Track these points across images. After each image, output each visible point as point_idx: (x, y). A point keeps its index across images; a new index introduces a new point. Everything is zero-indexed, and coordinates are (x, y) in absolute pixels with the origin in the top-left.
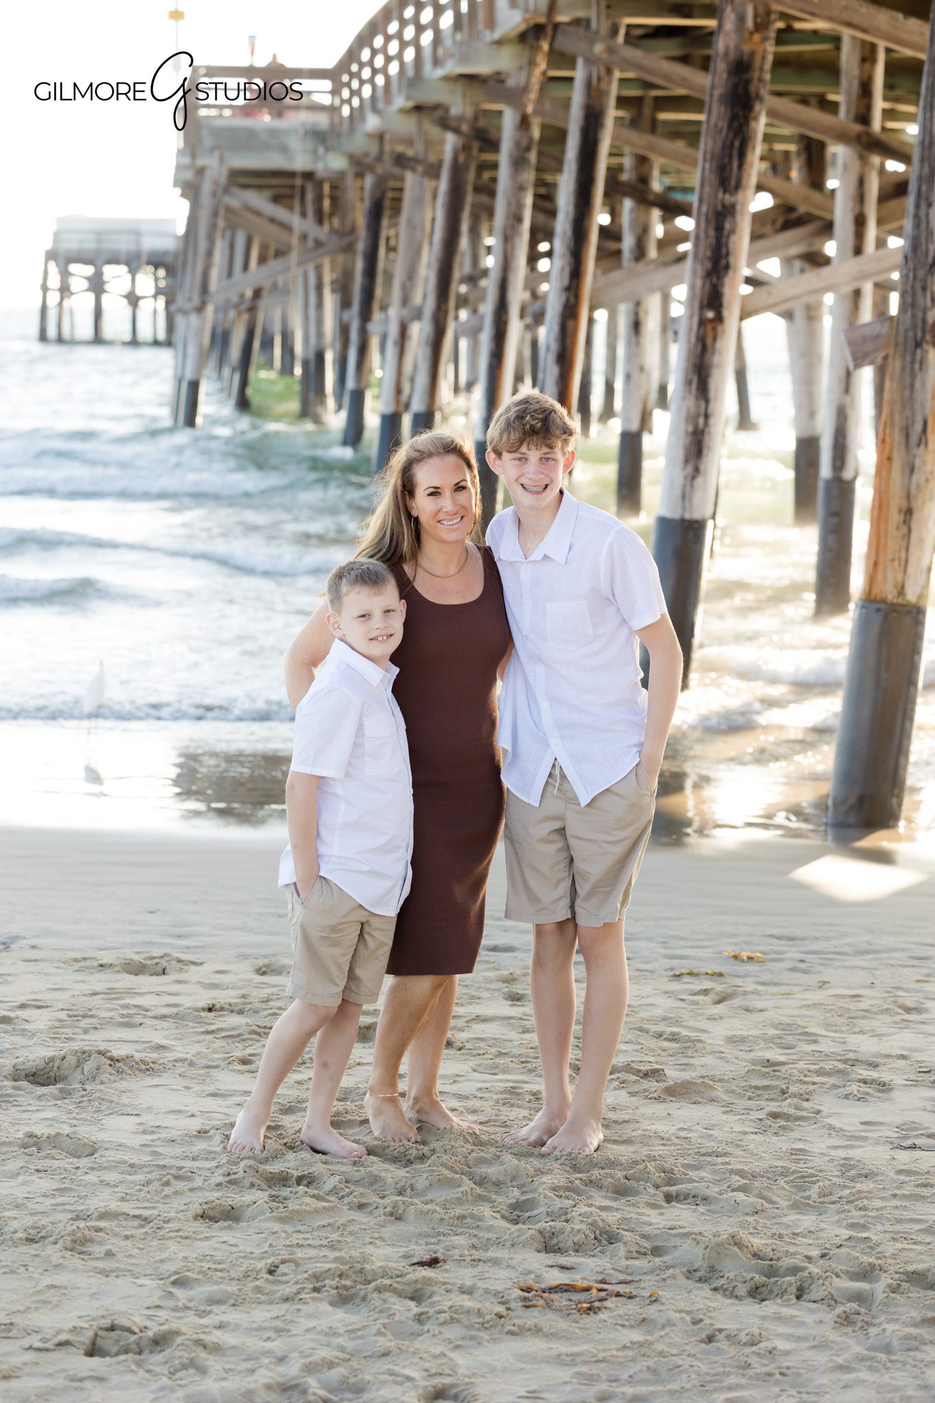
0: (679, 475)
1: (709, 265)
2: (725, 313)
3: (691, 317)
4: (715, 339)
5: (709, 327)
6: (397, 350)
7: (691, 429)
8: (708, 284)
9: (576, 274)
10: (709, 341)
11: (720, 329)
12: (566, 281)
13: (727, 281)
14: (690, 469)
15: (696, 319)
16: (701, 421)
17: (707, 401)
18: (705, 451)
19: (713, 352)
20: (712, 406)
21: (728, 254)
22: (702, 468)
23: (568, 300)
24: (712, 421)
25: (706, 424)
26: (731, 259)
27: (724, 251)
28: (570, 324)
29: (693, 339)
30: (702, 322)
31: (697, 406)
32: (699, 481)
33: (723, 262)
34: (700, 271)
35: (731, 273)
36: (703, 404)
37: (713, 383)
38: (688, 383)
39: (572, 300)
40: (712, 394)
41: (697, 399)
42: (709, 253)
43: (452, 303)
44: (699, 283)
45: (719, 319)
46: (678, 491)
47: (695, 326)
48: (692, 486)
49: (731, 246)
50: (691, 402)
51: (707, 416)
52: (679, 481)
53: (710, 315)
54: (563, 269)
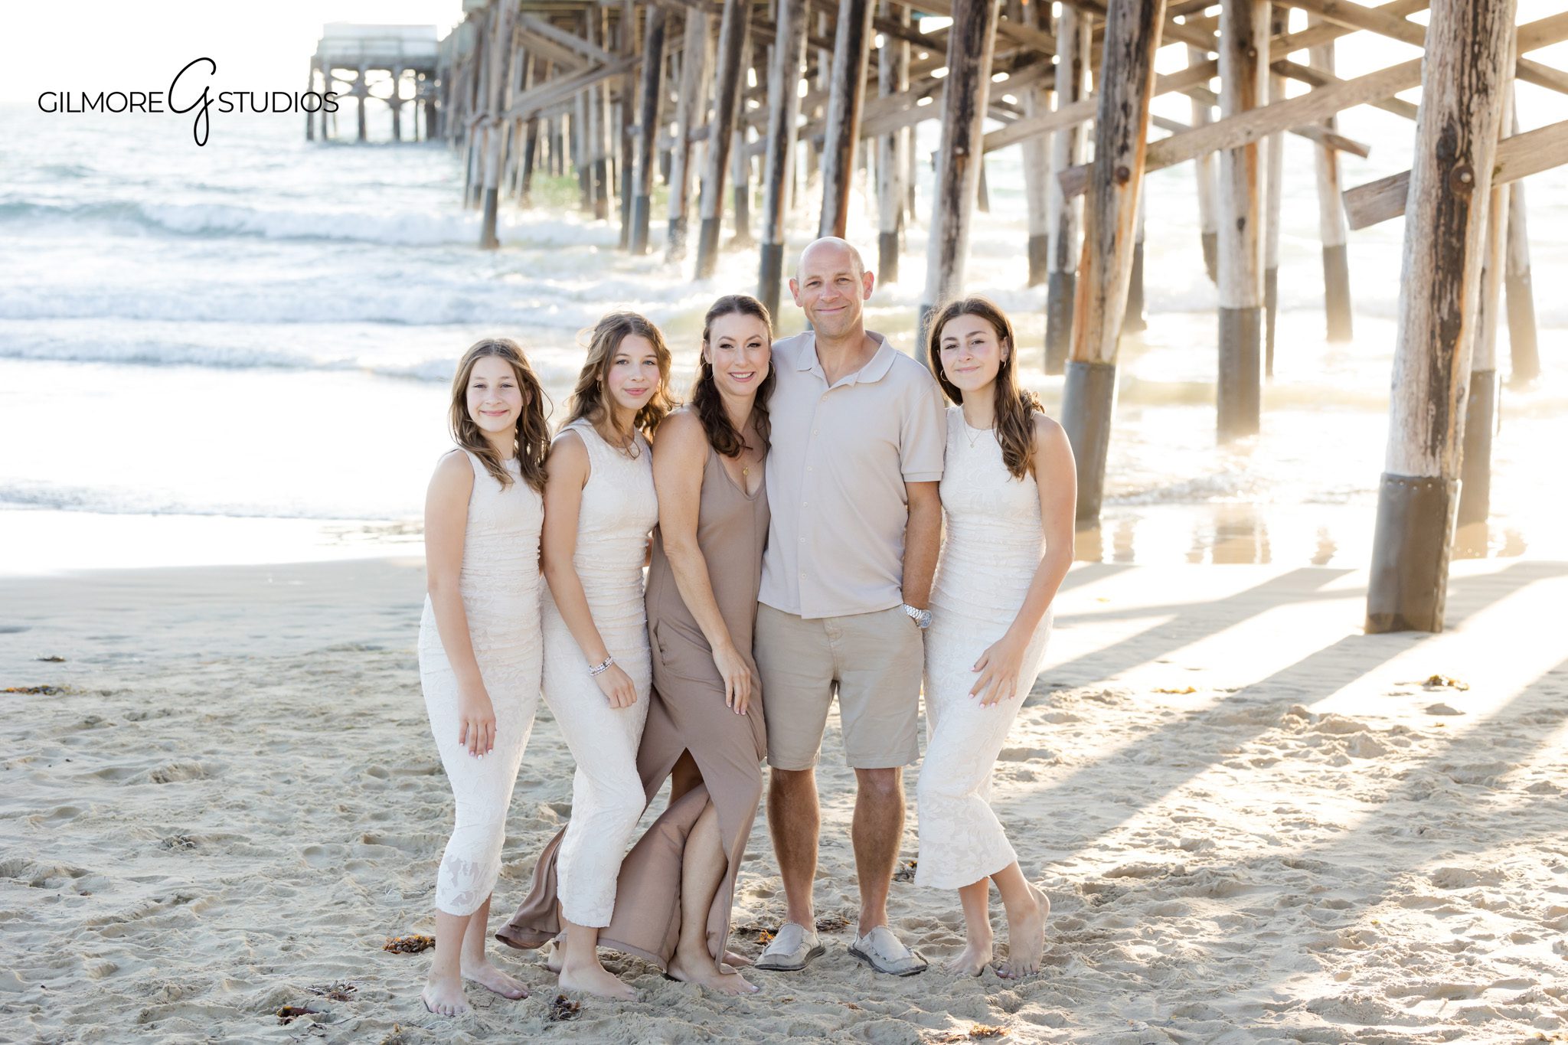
0: (938, 273)
1: (958, 113)
2: (971, 149)
3: (945, 152)
4: (963, 168)
5: (959, 161)
6: (682, 163)
7: (946, 237)
8: (958, 130)
9: (849, 110)
10: (959, 171)
11: (967, 162)
12: (841, 116)
13: (972, 125)
14: (945, 269)
15: (949, 155)
16: (954, 232)
17: (958, 216)
18: (957, 255)
19: (962, 179)
20: (962, 220)
21: (972, 105)
22: (955, 267)
23: (843, 131)
24: (962, 231)
25: (958, 234)
26: (975, 109)
27: (969, 103)
28: (845, 151)
29: (947, 168)
30: (954, 157)
31: (951, 221)
32: (953, 277)
33: (969, 111)
34: (952, 117)
35: (975, 119)
36: (954, 219)
37: (962, 203)
38: (944, 203)
39: (846, 132)
40: (962, 211)
41: (951, 214)
42: (958, 104)
43: (734, 123)
44: (951, 127)
45: (966, 154)
46: (937, 284)
47: (948, 160)
48: (947, 282)
49: (975, 99)
50: (946, 217)
51: (958, 228)
52: (938, 276)
53: (960, 151)
54: (838, 107)
